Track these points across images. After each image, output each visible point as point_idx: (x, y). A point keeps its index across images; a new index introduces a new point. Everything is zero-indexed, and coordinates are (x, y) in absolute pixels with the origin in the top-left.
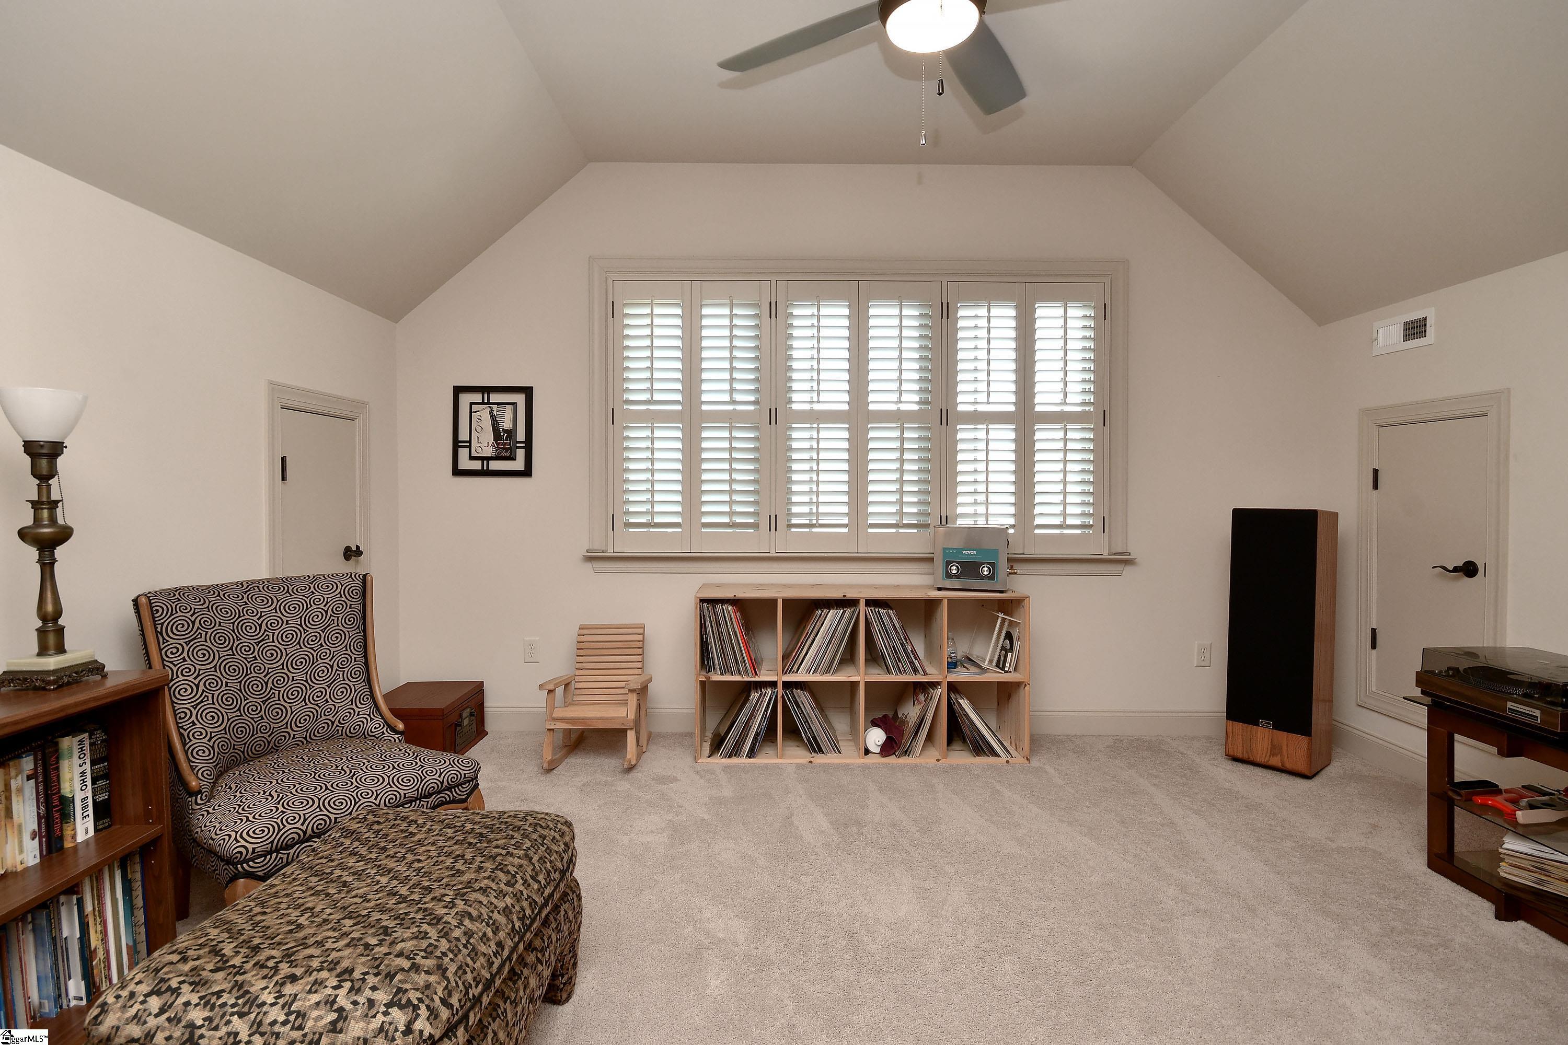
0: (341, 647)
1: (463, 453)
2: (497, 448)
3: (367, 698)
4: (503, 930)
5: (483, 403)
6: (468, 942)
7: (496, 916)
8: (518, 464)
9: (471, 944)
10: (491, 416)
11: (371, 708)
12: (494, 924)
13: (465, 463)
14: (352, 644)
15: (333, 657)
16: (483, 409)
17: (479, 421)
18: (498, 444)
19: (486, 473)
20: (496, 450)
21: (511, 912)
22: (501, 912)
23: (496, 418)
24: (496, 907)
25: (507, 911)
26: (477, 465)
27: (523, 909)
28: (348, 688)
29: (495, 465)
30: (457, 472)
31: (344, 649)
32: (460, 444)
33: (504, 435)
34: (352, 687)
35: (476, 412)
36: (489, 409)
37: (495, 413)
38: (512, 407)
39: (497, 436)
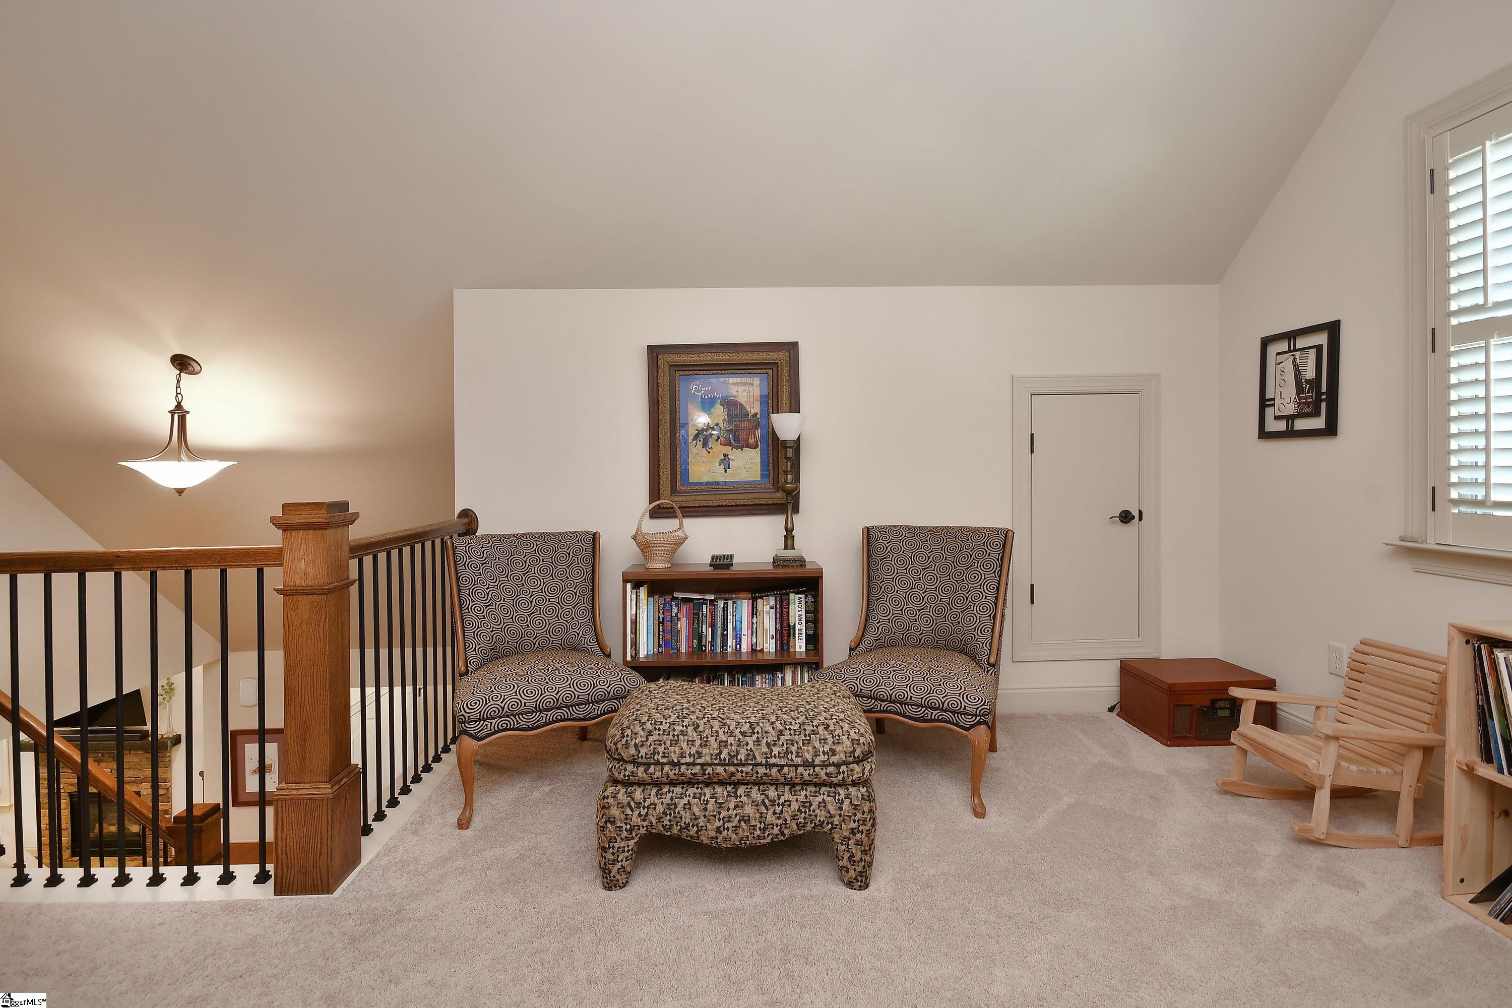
0: (977, 585)
1: (1269, 412)
2: (1299, 404)
3: (988, 631)
4: (709, 749)
5: (1289, 351)
6: (678, 736)
7: (712, 740)
8: (1319, 423)
9: (678, 738)
10: (1295, 366)
11: (987, 639)
12: (706, 742)
13: (1273, 426)
14: (985, 585)
15: (969, 591)
16: (1287, 359)
17: (1282, 373)
18: (1300, 399)
19: (1290, 434)
20: (1298, 407)
21: (726, 746)
22: (718, 741)
23: (1298, 367)
24: (718, 736)
25: (723, 744)
26: (1281, 426)
27: (738, 753)
28: (975, 618)
29: (1301, 424)
30: (1264, 434)
31: (979, 587)
32: (1267, 403)
33: (1306, 386)
34: (978, 618)
35: (1280, 363)
36: (1292, 358)
37: (1298, 361)
38: (1314, 350)
39: (1299, 389)
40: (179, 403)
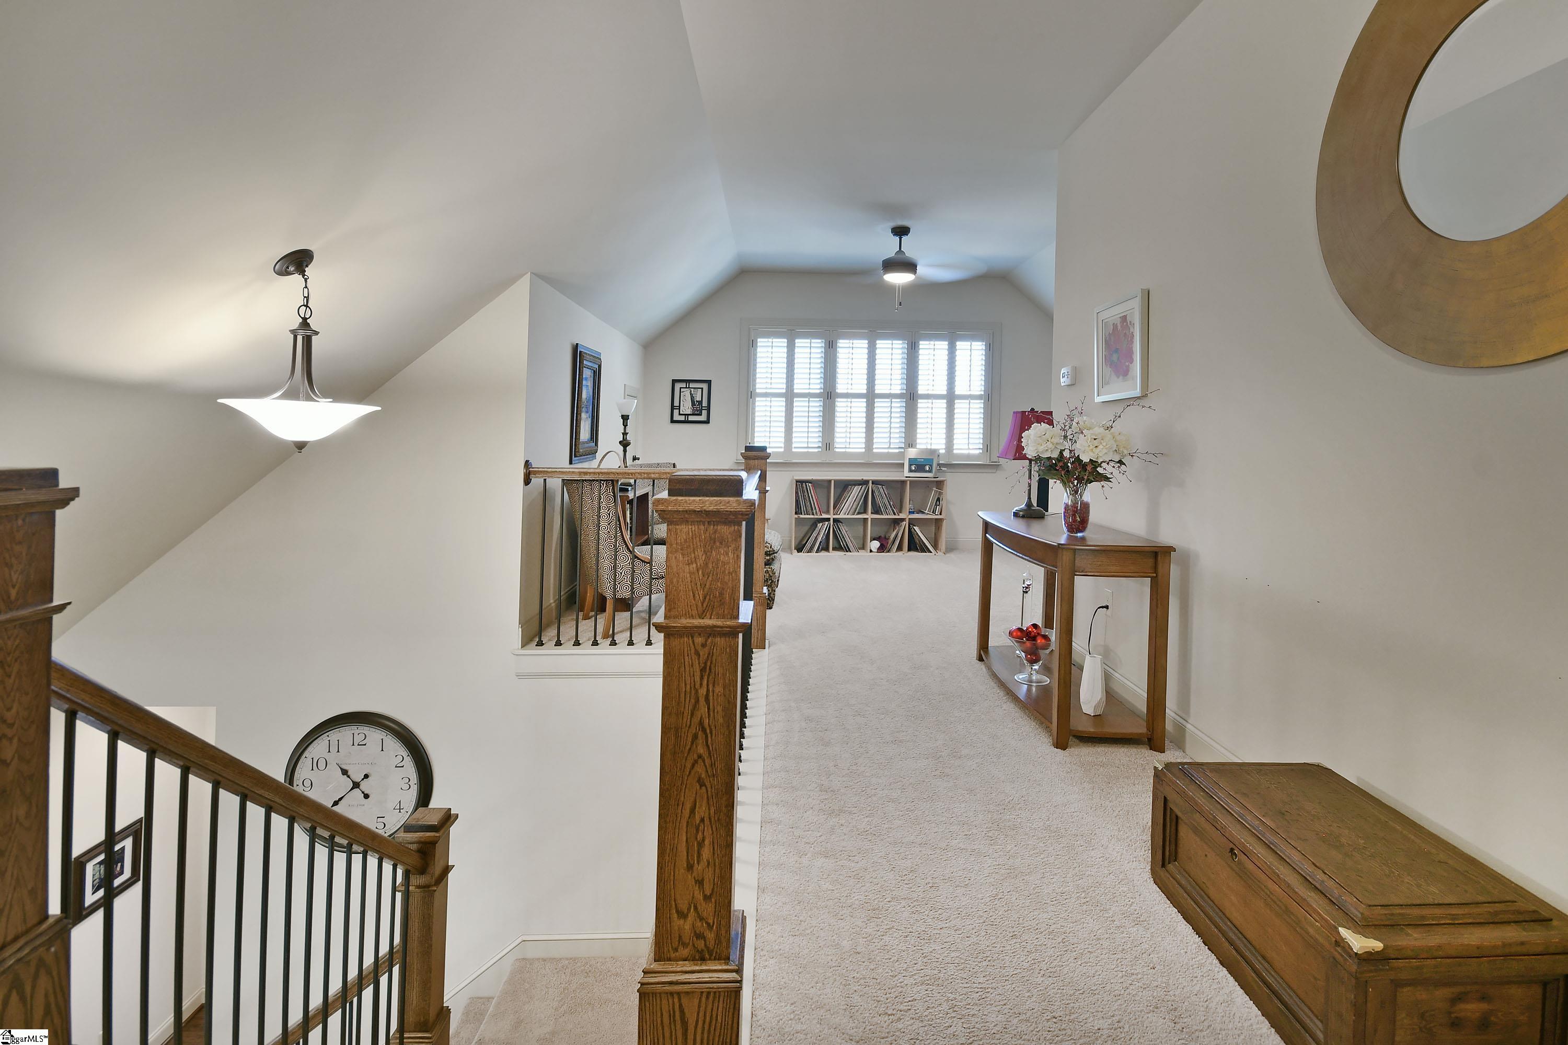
1: (676, 412)
5: (686, 388)
8: (703, 418)
10: (691, 394)
13: (677, 417)
16: (687, 391)
17: (684, 397)
18: (693, 408)
19: (686, 422)
20: (692, 411)
26: (682, 418)
29: (691, 418)
30: (673, 421)
32: (674, 408)
33: (696, 403)
35: (683, 392)
36: (690, 391)
37: (692, 392)
38: (701, 390)
39: (693, 404)
40: (305, 319)
